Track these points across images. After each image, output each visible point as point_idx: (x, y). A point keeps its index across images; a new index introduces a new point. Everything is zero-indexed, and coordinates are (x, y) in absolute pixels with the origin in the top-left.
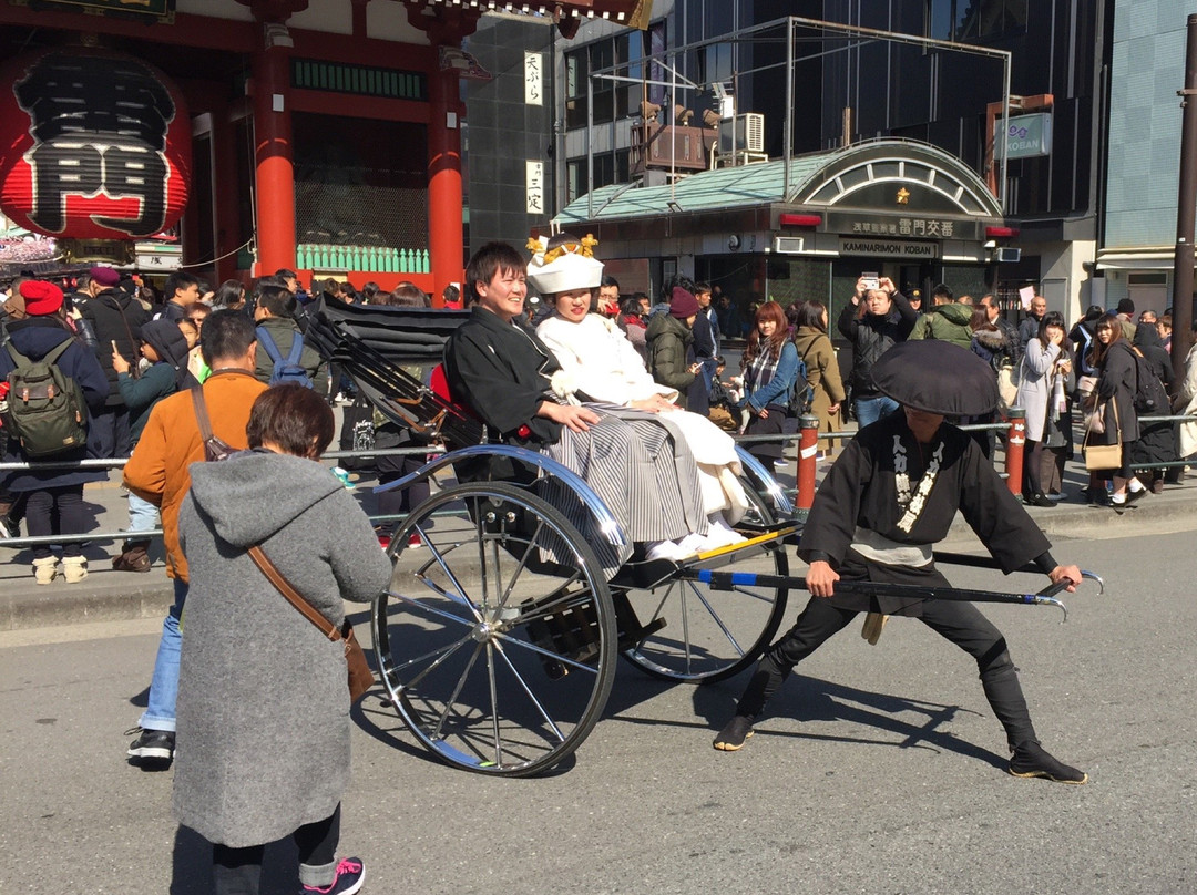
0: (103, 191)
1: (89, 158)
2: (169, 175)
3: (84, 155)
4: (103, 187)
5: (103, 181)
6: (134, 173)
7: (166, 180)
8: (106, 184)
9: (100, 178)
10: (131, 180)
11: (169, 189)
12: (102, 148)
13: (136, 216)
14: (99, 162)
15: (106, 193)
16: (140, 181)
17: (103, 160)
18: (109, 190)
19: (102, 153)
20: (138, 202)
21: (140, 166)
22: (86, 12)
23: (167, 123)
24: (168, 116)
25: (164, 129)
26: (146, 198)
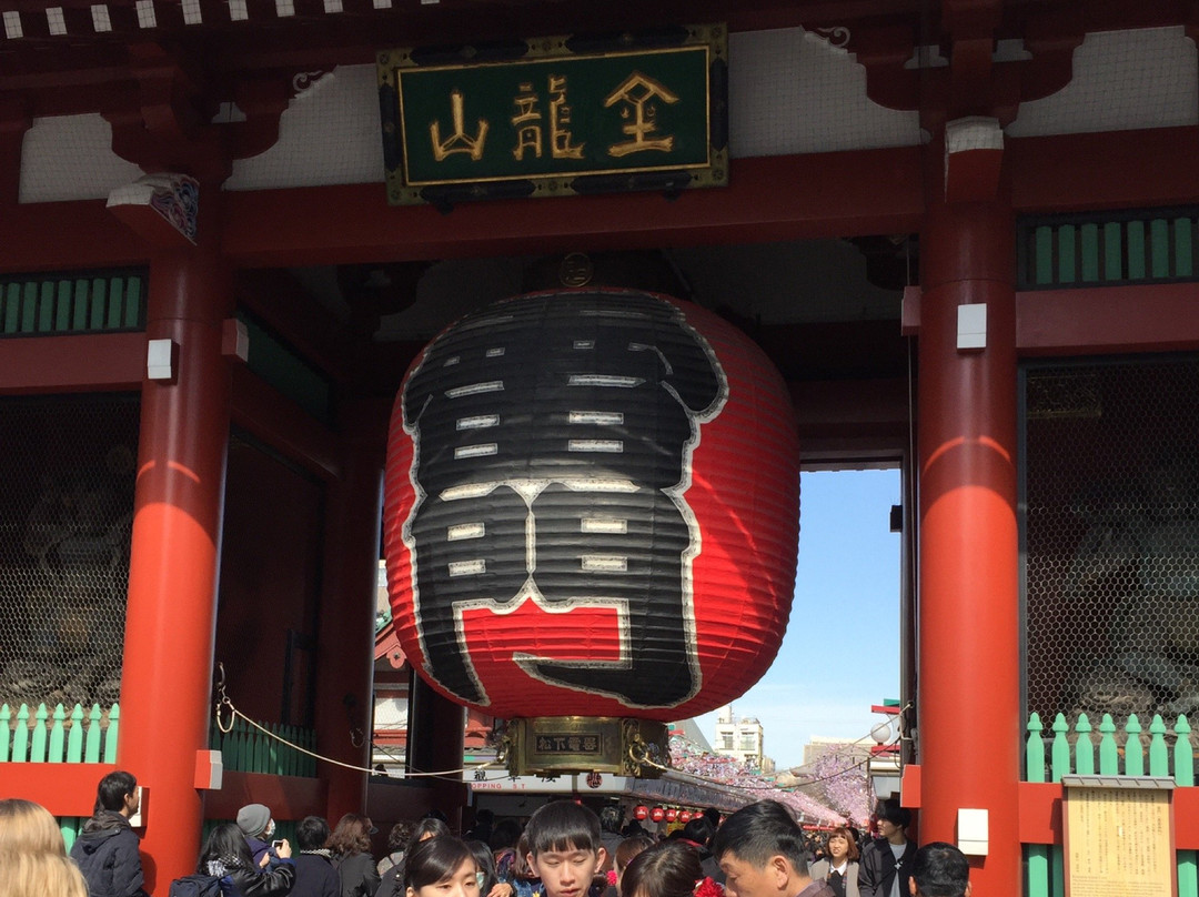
0: (530, 593)
1: (502, 515)
2: (696, 549)
3: (494, 510)
4: (530, 584)
5: (531, 568)
6: (604, 544)
7: (688, 561)
8: (536, 576)
9: (524, 563)
10: (595, 563)
11: (696, 583)
12: (529, 489)
13: (617, 653)
14: (523, 523)
15: (536, 598)
16: (615, 564)
17: (531, 517)
18: (543, 590)
19: (529, 502)
20: (613, 616)
21: (617, 527)
22: (536, 193)
23: (698, 422)
24: (702, 404)
25: (687, 434)
26: (632, 606)
